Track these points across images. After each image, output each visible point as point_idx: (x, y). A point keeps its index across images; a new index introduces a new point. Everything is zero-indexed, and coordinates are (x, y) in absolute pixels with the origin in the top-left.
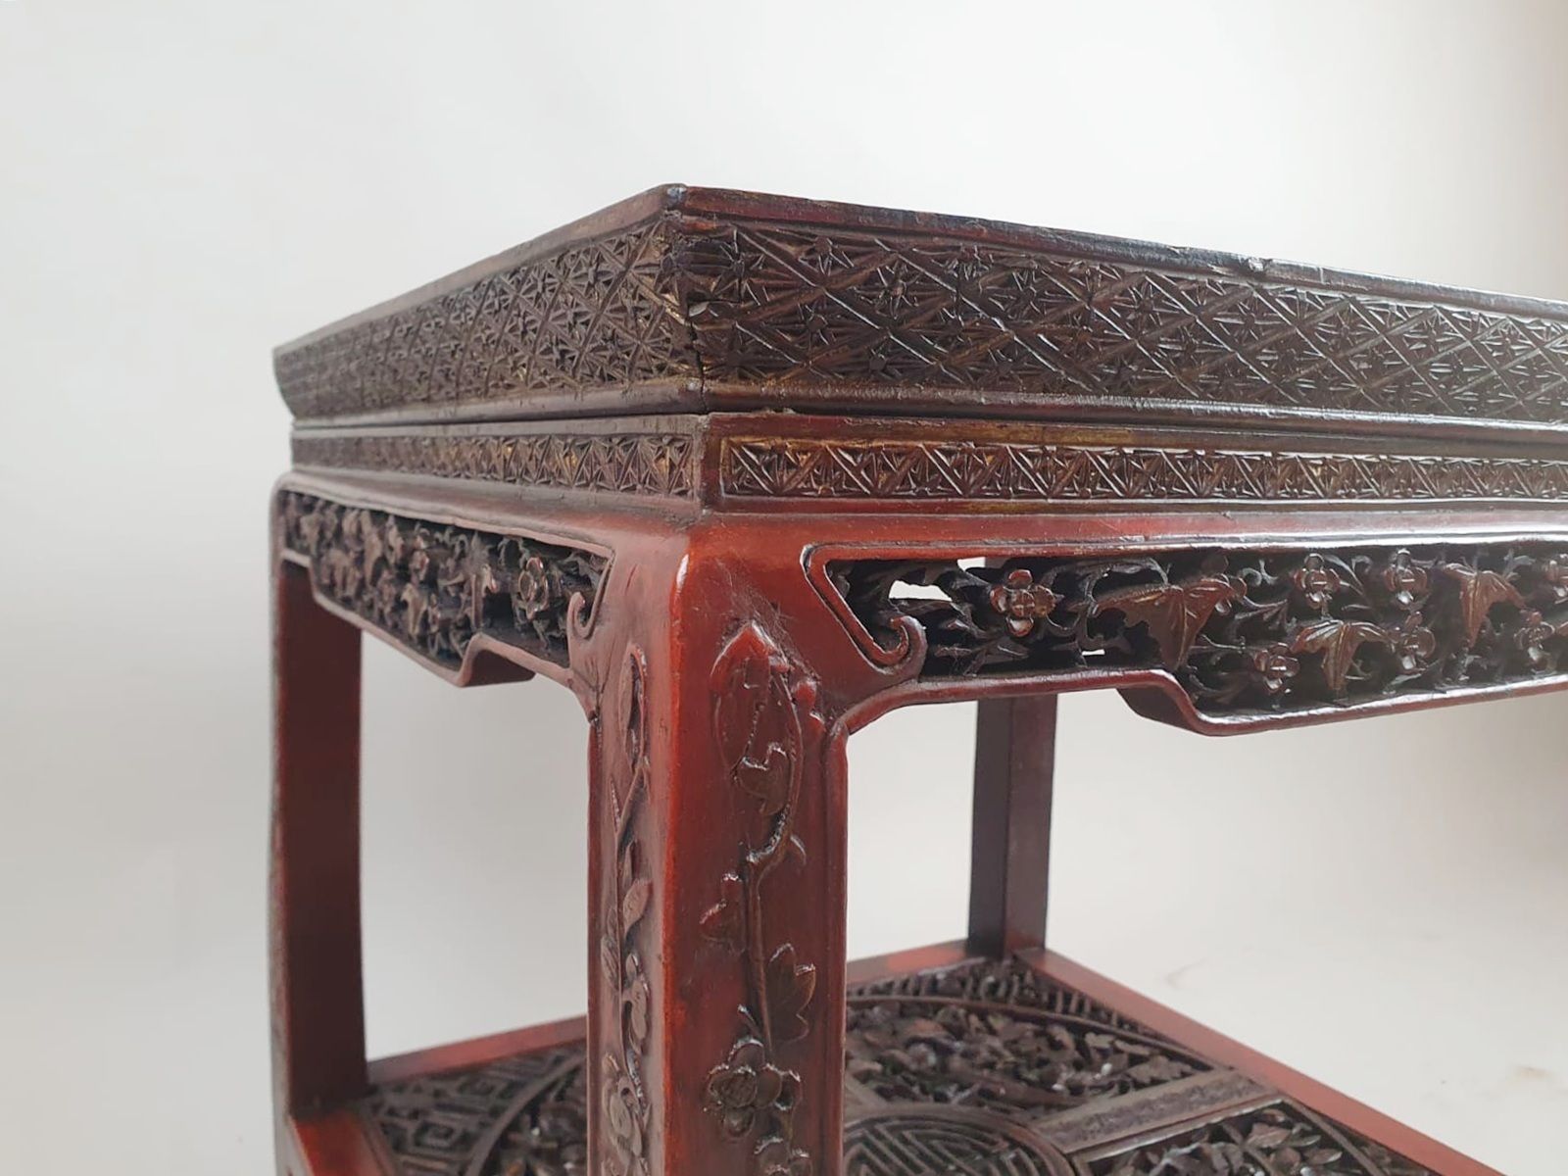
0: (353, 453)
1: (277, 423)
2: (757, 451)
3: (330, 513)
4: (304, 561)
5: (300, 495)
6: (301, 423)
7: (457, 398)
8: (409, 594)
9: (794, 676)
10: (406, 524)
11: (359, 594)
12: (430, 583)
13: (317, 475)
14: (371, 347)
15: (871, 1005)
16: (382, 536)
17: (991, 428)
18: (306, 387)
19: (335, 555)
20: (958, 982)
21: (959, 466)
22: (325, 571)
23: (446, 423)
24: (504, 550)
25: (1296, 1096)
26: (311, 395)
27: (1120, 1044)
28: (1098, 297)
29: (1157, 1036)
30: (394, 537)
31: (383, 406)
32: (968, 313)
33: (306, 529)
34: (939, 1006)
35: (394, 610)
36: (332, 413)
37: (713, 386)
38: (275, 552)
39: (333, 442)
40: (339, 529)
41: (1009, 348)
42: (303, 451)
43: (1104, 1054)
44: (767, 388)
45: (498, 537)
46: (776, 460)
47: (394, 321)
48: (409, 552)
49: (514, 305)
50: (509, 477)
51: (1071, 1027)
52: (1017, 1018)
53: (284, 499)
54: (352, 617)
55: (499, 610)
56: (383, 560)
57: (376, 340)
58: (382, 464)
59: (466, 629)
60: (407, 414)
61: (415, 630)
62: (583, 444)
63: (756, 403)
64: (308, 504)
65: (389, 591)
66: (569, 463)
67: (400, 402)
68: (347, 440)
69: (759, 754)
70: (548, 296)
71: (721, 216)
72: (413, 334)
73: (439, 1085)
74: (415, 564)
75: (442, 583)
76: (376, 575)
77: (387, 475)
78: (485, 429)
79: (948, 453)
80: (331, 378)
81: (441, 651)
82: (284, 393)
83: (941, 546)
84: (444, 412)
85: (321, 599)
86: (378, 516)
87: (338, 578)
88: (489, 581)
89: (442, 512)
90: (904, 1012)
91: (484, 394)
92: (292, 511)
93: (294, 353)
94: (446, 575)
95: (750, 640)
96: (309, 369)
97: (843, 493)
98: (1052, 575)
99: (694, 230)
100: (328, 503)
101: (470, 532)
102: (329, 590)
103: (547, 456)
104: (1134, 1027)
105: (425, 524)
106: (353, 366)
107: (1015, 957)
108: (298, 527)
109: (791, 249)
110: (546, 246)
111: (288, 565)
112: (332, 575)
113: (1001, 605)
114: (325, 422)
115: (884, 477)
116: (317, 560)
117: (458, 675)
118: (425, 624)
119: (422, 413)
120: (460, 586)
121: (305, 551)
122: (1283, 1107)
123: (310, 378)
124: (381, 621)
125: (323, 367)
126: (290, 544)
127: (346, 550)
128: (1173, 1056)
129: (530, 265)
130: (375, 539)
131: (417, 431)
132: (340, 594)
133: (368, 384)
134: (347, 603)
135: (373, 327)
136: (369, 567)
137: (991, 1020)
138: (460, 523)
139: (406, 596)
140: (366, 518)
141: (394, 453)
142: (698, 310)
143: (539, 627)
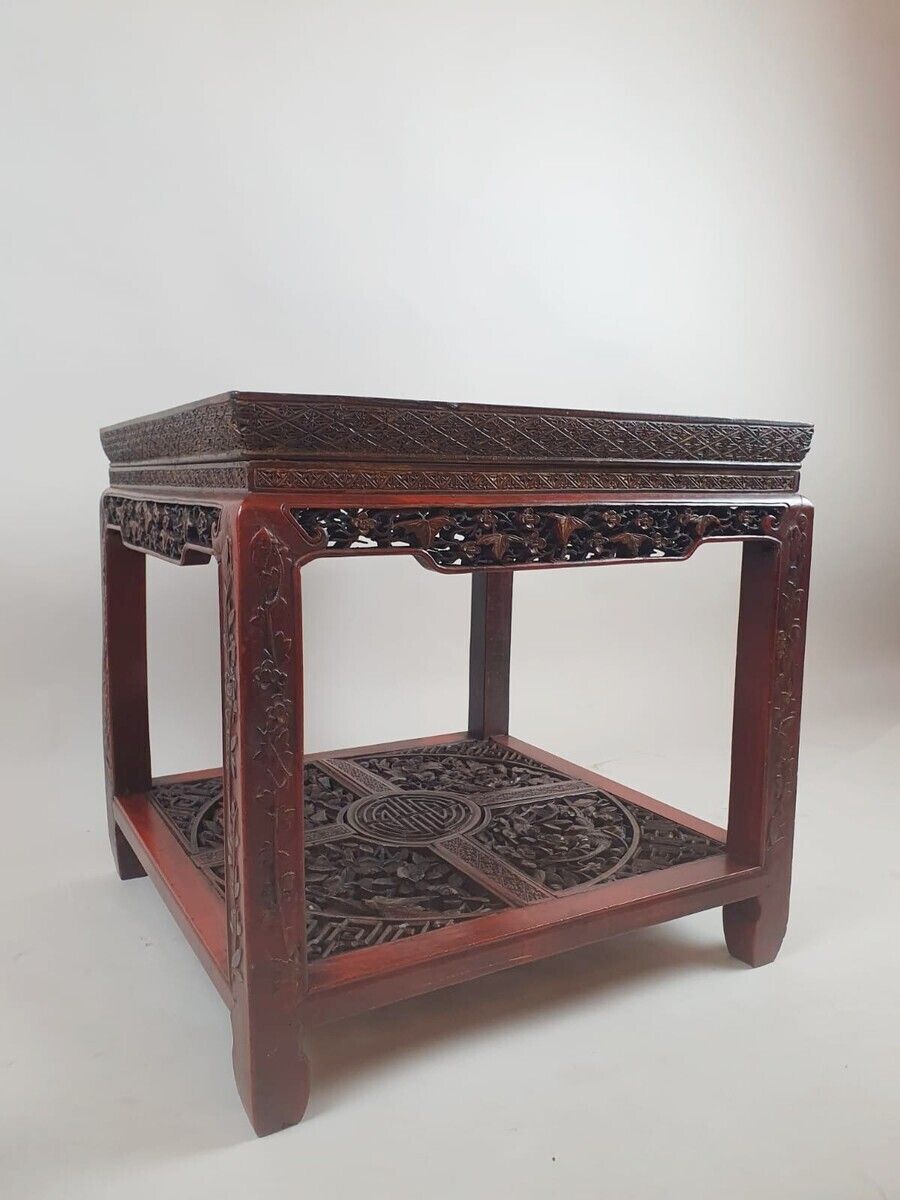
0: (139, 478)
1: (103, 464)
2: (267, 473)
3: (129, 505)
4: (118, 528)
5: (115, 498)
6: (114, 465)
7: (179, 455)
8: (163, 534)
9: (280, 546)
10: (161, 505)
11: (143, 540)
12: (170, 528)
13: (122, 489)
14: (145, 433)
15: (410, 757)
16: (151, 512)
17: (353, 464)
18: (117, 448)
19: (133, 523)
20: (457, 748)
21: (342, 477)
22: (128, 531)
23: (175, 464)
24: (194, 510)
25: (605, 789)
26: (119, 452)
27: (528, 771)
28: (389, 420)
29: (549, 768)
30: (156, 512)
31: (151, 457)
32: (340, 427)
33: (118, 513)
34: (444, 757)
35: (157, 542)
36: (129, 460)
37: (250, 452)
38: (103, 525)
39: (130, 473)
40: (134, 510)
41: (356, 438)
42: (115, 478)
43: (519, 774)
44: (270, 452)
45: (193, 507)
46: (273, 475)
47: (154, 423)
48: (162, 517)
49: (194, 423)
50: (198, 485)
51: (507, 765)
52: (481, 762)
53: (107, 501)
54: (141, 549)
55: (193, 535)
56: (152, 522)
57: (147, 430)
58: (151, 483)
59: (183, 543)
60: (161, 461)
61: (164, 548)
62: (218, 472)
63: (265, 457)
64: (119, 501)
65: (155, 534)
66: (214, 478)
67: (158, 456)
68: (137, 472)
69: (268, 569)
70: (204, 421)
71: (250, 401)
72: (162, 428)
73: (187, 786)
74: (164, 521)
75: (174, 528)
76: (150, 528)
77: (154, 487)
78: (189, 467)
79: (338, 474)
80: (128, 445)
81: (175, 555)
82: (105, 450)
83: (334, 505)
84: (174, 461)
85: (126, 544)
86: (150, 504)
87: (134, 533)
88: (189, 523)
89: (174, 500)
90: (426, 760)
91: (188, 453)
92: (111, 506)
93: (111, 432)
94: (176, 524)
95: (264, 533)
96: (118, 440)
97: (299, 487)
98: (377, 515)
99: (240, 405)
100: (129, 500)
101: (183, 506)
102: (130, 540)
103: (209, 476)
104: (539, 765)
105: (168, 505)
106: (138, 440)
107: (490, 739)
108: (115, 513)
109: (274, 409)
110: (203, 404)
111: (110, 530)
112: (131, 533)
113: (356, 524)
114: (126, 464)
115: (314, 481)
116: (124, 527)
117: (179, 562)
118: (169, 545)
119: (166, 460)
120: (181, 527)
121: (117, 524)
122: (599, 793)
123: (118, 444)
124: (153, 549)
125: (124, 440)
126: (110, 521)
127: (137, 520)
128: (552, 775)
129: (199, 409)
130: (149, 513)
131: (164, 468)
132: (134, 540)
133: (145, 449)
134: (138, 544)
135: (146, 425)
136: (147, 526)
137: (468, 763)
138: (180, 503)
139: (161, 535)
140: (145, 505)
141: (156, 478)
142: (244, 429)
143: (205, 537)
